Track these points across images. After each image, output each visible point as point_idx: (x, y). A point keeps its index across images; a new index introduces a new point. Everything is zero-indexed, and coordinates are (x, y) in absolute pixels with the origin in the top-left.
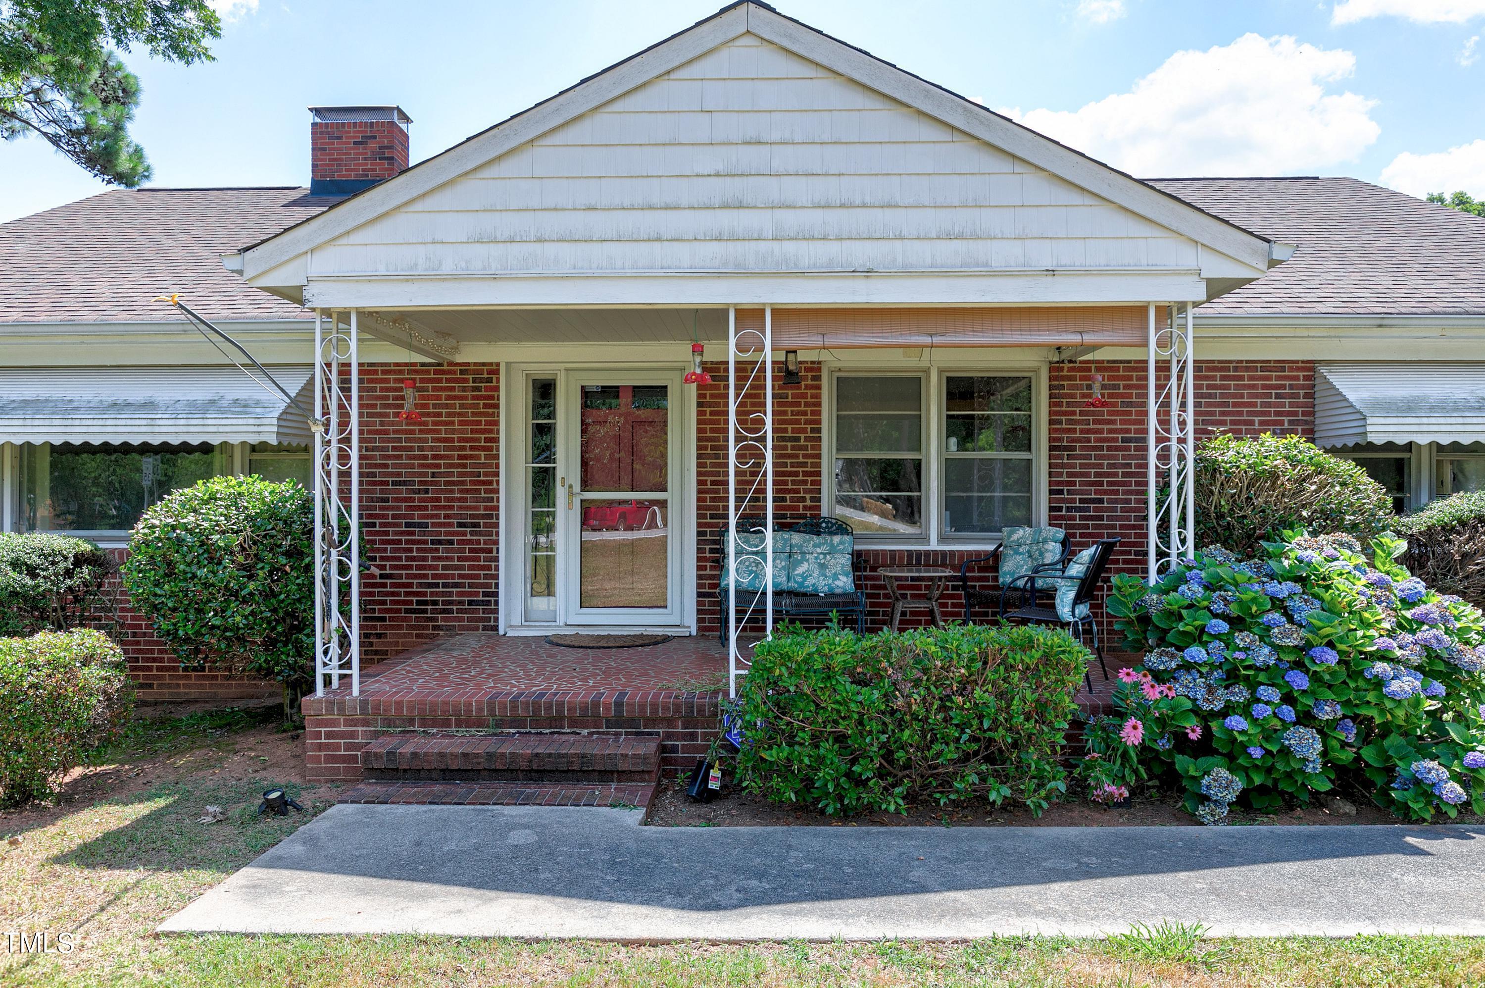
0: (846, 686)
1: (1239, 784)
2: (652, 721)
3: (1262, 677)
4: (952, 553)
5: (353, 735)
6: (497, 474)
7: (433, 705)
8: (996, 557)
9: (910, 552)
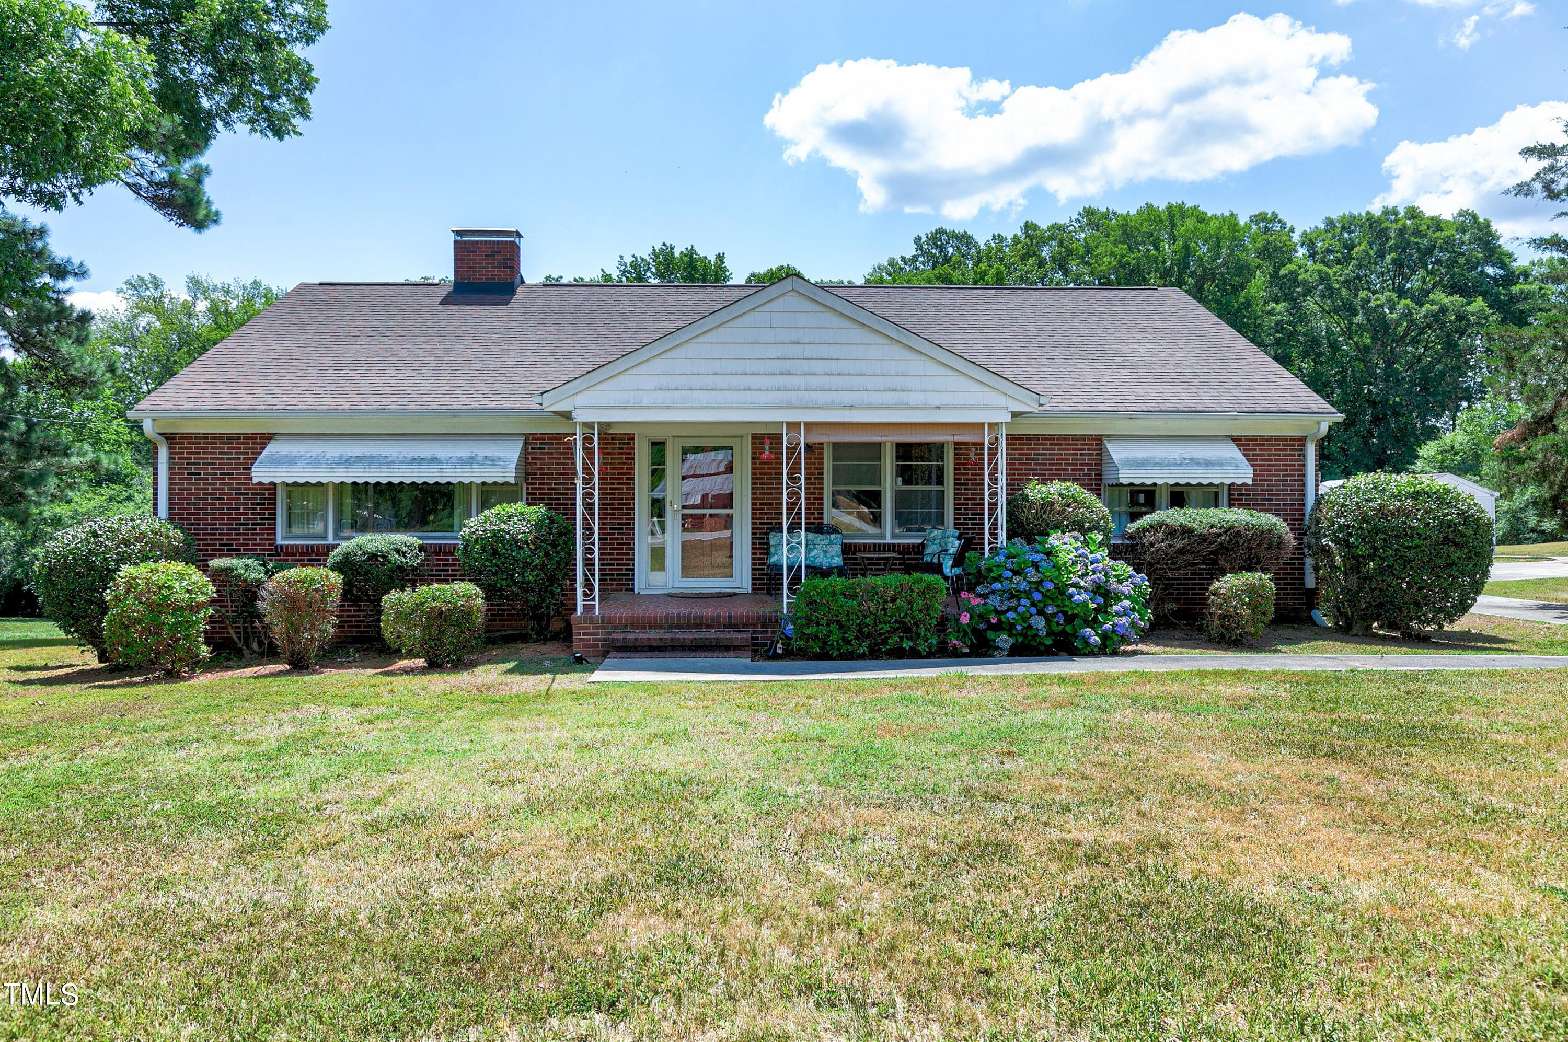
0: (842, 600)
1: (1012, 641)
2: (746, 625)
3: (1023, 595)
4: (899, 544)
5: (597, 634)
6: (633, 499)
7: (638, 618)
8: (923, 545)
9: (875, 544)
